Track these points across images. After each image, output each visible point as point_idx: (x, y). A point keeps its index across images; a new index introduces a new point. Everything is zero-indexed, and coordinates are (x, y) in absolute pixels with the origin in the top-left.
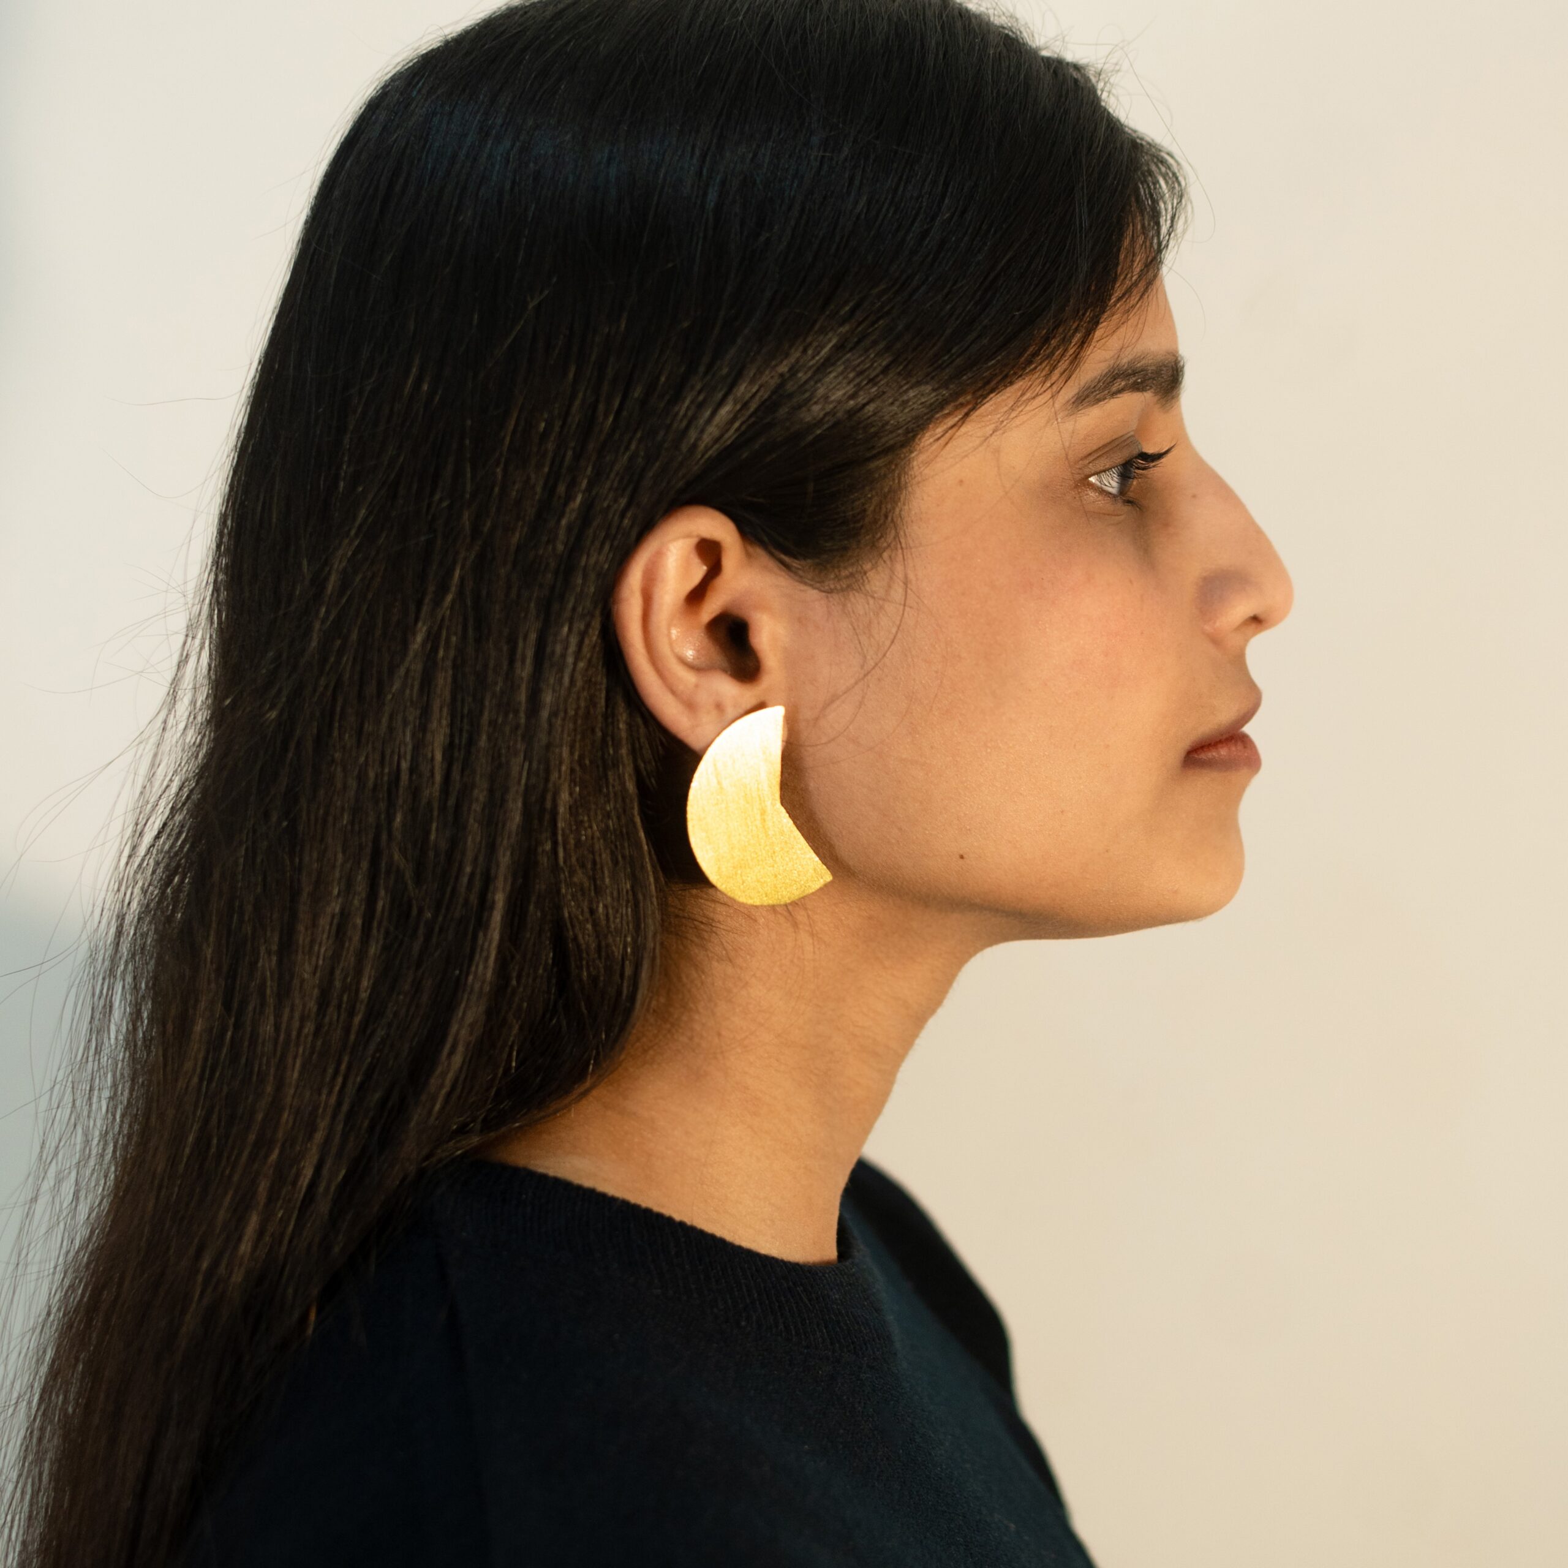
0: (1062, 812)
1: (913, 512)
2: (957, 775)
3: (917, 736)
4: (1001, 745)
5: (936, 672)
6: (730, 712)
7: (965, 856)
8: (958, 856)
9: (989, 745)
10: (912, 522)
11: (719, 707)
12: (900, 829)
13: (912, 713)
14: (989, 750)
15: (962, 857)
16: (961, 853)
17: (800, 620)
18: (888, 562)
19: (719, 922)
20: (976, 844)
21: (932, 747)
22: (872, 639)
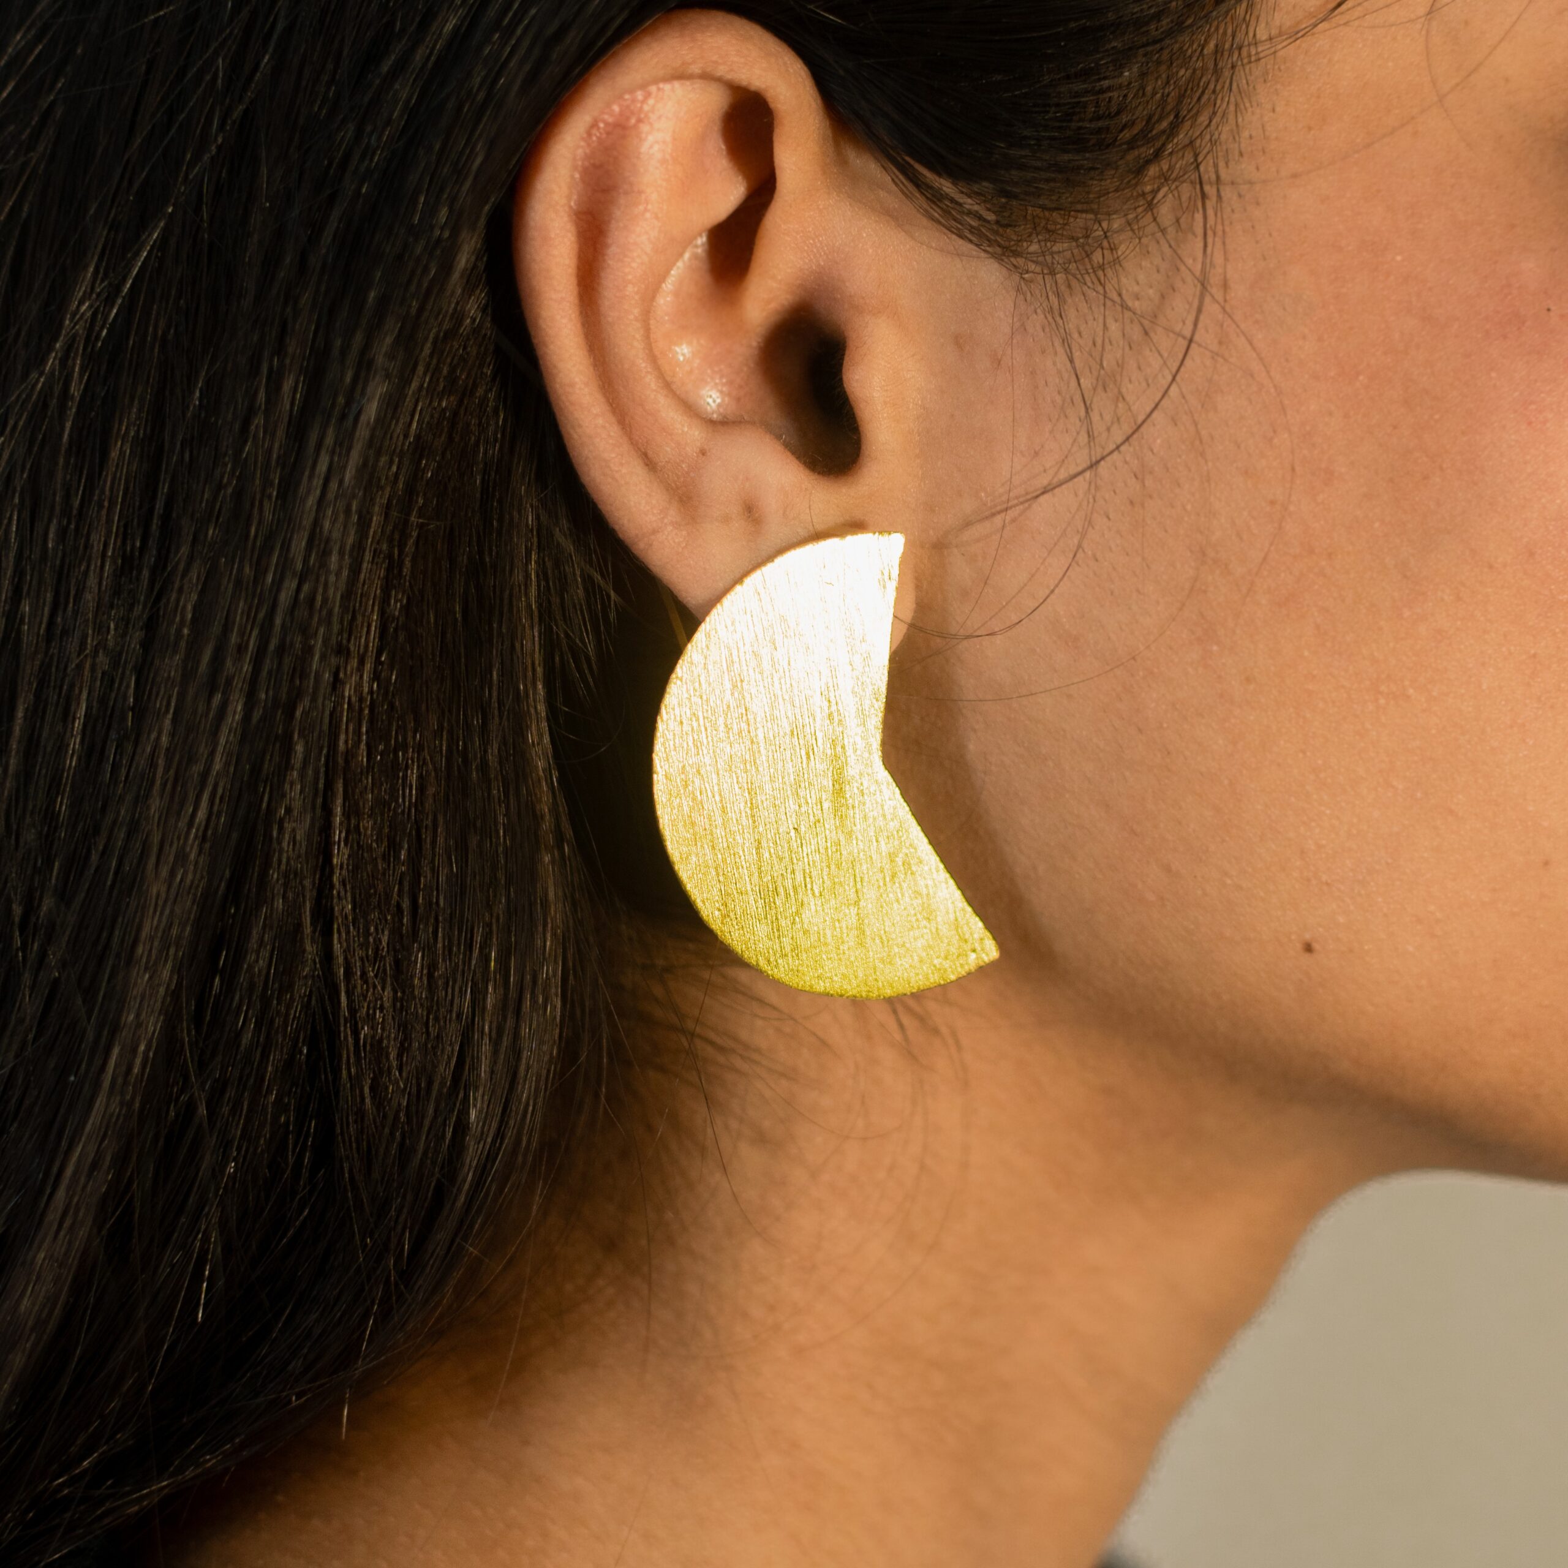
0: (1546, 863)
1: (1246, 134)
2: (1304, 752)
3: (1215, 648)
4: (1411, 691)
5: (1272, 503)
6: (776, 529)
7: (1316, 946)
8: (1299, 946)
9: (1383, 688)
10: (1241, 154)
11: (751, 511)
12: (1168, 869)
13: (1205, 592)
14: (1382, 701)
15: (1308, 948)
16: (1307, 936)
17: (959, 342)
18: (1171, 231)
19: (758, 1050)
20: (1341, 919)
21: (1248, 680)
22: (1120, 405)
